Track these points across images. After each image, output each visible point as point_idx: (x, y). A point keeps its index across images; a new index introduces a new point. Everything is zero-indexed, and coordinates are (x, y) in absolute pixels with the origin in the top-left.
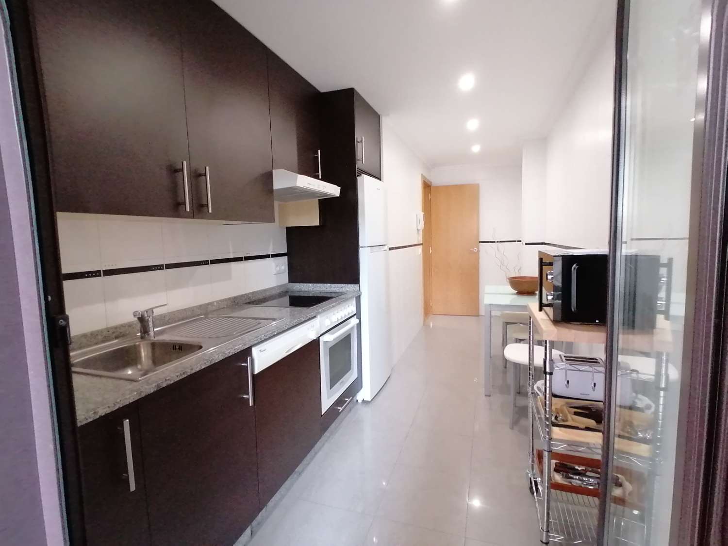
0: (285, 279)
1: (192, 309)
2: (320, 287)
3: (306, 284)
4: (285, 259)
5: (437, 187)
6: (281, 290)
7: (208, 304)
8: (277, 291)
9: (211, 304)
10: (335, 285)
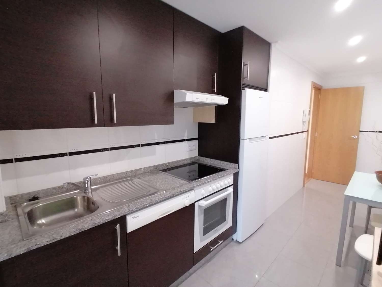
0: (195, 153)
1: (125, 173)
2: (214, 162)
3: (207, 158)
4: (197, 142)
5: (327, 90)
6: (191, 161)
7: (137, 170)
8: (188, 162)
9: (140, 170)
10: (223, 162)
